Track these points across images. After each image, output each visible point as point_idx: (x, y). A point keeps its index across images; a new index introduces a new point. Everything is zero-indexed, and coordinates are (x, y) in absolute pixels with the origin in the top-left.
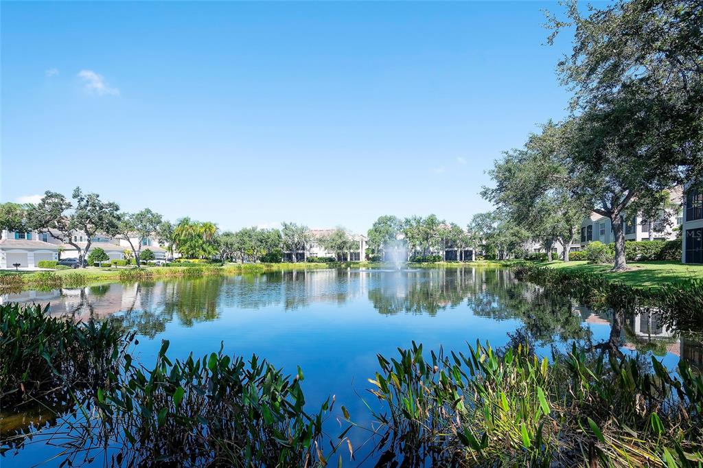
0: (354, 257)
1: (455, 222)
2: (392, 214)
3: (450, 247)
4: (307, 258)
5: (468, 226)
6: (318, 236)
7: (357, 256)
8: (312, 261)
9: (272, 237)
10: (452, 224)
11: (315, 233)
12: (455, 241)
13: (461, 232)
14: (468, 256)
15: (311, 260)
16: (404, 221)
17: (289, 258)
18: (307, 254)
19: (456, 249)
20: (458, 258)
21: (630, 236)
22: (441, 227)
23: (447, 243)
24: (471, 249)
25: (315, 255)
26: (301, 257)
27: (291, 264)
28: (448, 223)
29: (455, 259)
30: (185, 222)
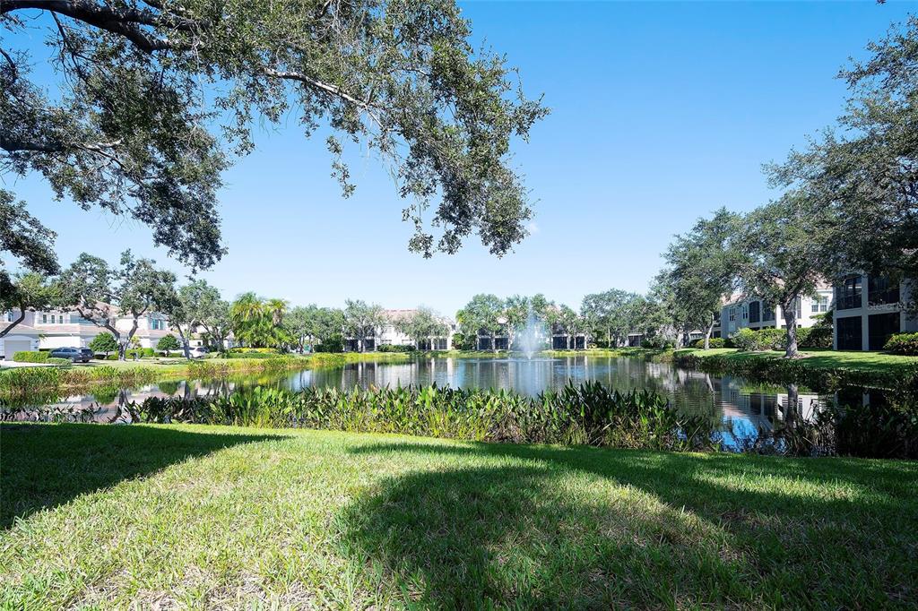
0: (438, 346)
1: (565, 304)
2: (491, 293)
3: (558, 333)
4: (378, 347)
5: (582, 309)
6: (395, 318)
7: (443, 343)
8: (386, 350)
9: (337, 319)
10: (563, 306)
11: (390, 314)
12: (565, 327)
13: (574, 315)
14: (579, 343)
15: (383, 349)
16: (505, 300)
17: (353, 346)
18: (378, 342)
19: (565, 335)
20: (568, 345)
21: (769, 323)
22: (549, 309)
23: (555, 328)
24: (583, 335)
25: (388, 343)
26: (370, 345)
27: (356, 354)
28: (558, 305)
29: (564, 347)
30: (248, 298)
